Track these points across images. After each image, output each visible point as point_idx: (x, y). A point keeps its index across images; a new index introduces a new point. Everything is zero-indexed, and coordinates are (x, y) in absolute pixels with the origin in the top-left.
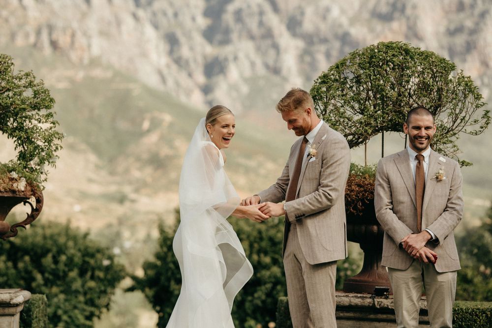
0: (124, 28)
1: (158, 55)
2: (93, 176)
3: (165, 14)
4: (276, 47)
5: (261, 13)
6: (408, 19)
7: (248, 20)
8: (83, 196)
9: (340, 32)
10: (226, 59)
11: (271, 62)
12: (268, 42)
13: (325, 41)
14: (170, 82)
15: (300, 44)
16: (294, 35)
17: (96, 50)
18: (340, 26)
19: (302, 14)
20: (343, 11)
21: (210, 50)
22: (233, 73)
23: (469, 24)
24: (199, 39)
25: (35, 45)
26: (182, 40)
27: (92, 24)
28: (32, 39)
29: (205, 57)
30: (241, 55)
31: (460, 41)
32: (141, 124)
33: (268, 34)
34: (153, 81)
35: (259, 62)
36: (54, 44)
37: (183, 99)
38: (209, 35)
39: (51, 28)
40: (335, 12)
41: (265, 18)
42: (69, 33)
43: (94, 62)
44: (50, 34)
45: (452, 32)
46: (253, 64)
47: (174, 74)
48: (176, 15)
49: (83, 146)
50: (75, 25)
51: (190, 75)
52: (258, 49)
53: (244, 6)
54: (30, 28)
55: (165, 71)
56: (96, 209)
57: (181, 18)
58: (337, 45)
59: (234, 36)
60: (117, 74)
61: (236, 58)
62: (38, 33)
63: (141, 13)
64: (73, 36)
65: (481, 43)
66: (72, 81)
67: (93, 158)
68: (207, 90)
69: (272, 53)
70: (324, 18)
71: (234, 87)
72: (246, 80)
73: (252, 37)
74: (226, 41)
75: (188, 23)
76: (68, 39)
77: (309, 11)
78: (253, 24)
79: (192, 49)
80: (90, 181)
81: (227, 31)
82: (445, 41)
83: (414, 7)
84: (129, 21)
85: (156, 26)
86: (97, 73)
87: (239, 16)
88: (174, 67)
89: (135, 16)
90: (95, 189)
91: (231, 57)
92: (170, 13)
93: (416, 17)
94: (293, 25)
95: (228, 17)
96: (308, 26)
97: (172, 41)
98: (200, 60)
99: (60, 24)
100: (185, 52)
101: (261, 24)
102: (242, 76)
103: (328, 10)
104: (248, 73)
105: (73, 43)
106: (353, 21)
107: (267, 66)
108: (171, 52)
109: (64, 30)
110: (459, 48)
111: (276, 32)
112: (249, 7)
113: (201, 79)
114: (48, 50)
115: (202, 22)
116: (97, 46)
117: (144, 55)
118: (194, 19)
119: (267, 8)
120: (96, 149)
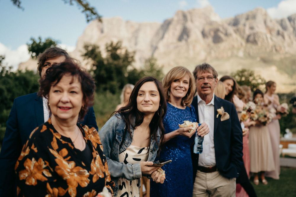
0: (294, 44)
17: (287, 51)
25: (271, 51)
27: (286, 44)
36: (276, 50)
39: (275, 46)
43: (286, 53)
44: (275, 48)
49: (284, 72)
50: (281, 45)
54: (270, 47)
60: (292, 55)
62: (272, 48)
66: (281, 58)
76: (280, 48)
86: (287, 55)
99: (277, 45)
109: (279, 46)
116: (287, 49)
120: (288, 73)
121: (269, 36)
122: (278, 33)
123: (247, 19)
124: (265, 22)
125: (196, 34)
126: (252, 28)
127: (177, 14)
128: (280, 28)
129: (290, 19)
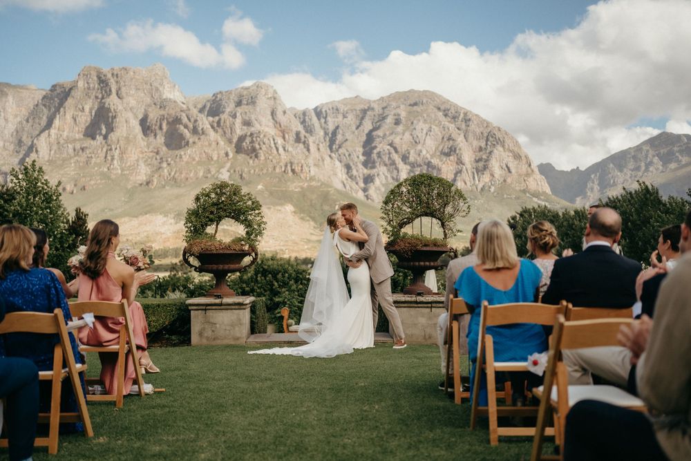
0: (325, 162)
1: (341, 174)
2: (312, 231)
3: (345, 155)
4: (397, 169)
5: (390, 153)
6: (457, 155)
7: (383, 157)
8: (309, 241)
9: (427, 161)
10: (374, 175)
11: (395, 177)
12: (394, 166)
13: (420, 166)
14: (348, 187)
15: (409, 167)
16: (405, 163)
17: (312, 173)
18: (427, 159)
19: (409, 153)
20: (427, 152)
21: (365, 171)
22: (377, 181)
23: (484, 157)
24: (361, 166)
25: (285, 171)
26: (353, 167)
27: (311, 161)
28: (283, 169)
29: (364, 175)
30: (381, 173)
31: (481, 164)
32: (334, 207)
33: (393, 163)
34: (340, 187)
35: (389, 176)
36: (293, 171)
37: (354, 194)
38: (365, 164)
39: (292, 164)
40: (424, 152)
41: (391, 156)
42: (300, 165)
43: (312, 179)
44: (291, 166)
45: (477, 161)
46: (386, 177)
47: (349, 183)
48: (350, 155)
49: (308, 218)
50: (303, 161)
51: (357, 183)
52: (389, 170)
53: (381, 150)
54: (282, 164)
55: (345, 182)
56: (315, 247)
57: (352, 156)
58: (425, 167)
59: (377, 164)
60: (323, 184)
61: (378, 175)
62: (286, 166)
63: (333, 155)
64: (302, 167)
65: (490, 166)
66: (302, 188)
67: (312, 223)
68: (365, 190)
69: (395, 172)
70: (419, 155)
71: (378, 189)
72: (383, 185)
73: (386, 165)
74: (373, 167)
75: (356, 159)
76: (300, 168)
77: (412, 152)
78: (386, 159)
79: (357, 171)
80: (312, 234)
81: (374, 162)
82: (474, 165)
83: (460, 149)
84: (328, 158)
85: (341, 162)
86: (313, 183)
87: (379, 154)
88: (349, 179)
89: (330, 156)
90: (314, 238)
91: (376, 174)
92: (347, 155)
93: (461, 154)
94: (405, 158)
95: (374, 156)
96: (412, 159)
97: (348, 167)
98: (361, 176)
99: (296, 161)
100: (354, 172)
101: (390, 158)
102: (381, 182)
103: (421, 151)
104: (384, 181)
105: (302, 170)
106: (432, 156)
107: (393, 178)
108: (348, 173)
109: (298, 164)
110: (480, 168)
111: (397, 162)
112: (384, 150)
113: (362, 185)
114: (290, 174)
115: (362, 158)
116: (314, 171)
117: (335, 174)
118: (358, 157)
119: (393, 151)
121: (280, 141)
122: (298, 139)
123: (239, 104)
124: (273, 113)
125: (127, 124)
126: (247, 123)
127: (85, 74)
128: (300, 128)
129: (318, 113)
